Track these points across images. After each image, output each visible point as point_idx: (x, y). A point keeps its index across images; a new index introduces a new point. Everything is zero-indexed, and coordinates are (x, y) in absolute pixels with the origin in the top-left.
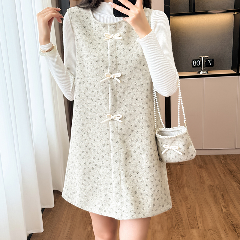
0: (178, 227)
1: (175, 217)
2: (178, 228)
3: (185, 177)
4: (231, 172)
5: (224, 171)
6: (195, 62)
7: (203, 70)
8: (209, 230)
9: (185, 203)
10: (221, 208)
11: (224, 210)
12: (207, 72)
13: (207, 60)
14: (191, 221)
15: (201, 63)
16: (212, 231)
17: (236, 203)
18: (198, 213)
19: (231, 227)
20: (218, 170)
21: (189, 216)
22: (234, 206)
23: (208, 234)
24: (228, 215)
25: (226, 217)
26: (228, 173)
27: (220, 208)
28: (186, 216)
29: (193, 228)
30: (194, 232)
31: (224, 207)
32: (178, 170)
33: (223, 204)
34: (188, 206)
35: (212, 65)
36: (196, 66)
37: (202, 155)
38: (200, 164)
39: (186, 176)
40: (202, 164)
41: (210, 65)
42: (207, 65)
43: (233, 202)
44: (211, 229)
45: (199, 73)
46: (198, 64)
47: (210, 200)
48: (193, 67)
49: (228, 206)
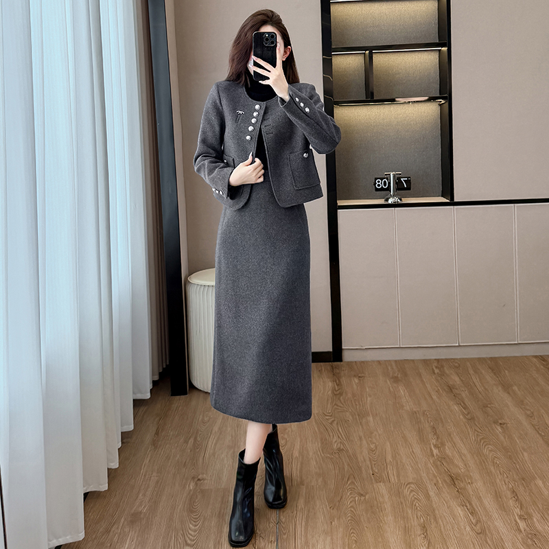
0: (354, 480)
1: (348, 465)
2: (353, 483)
3: (369, 399)
4: (451, 389)
5: (437, 387)
6: (379, 182)
7: (394, 196)
8: (409, 483)
9: (367, 443)
10: (431, 449)
11: (435, 451)
12: (401, 200)
13: (399, 179)
14: (376, 471)
15: (389, 183)
16: (412, 486)
17: (457, 440)
18: (389, 458)
19: (448, 479)
20: (428, 386)
21: (373, 463)
22: (454, 445)
23: (406, 492)
24: (443, 458)
25: (439, 463)
26: (445, 390)
27: (429, 449)
28: (369, 463)
29: (380, 482)
30: (382, 488)
31: (435, 446)
32: (355, 387)
33: (434, 441)
34: (372, 446)
35: (408, 188)
36: (382, 189)
37: (398, 361)
38: (396, 375)
39: (370, 396)
40: (399, 376)
41: (403, 187)
42: (399, 187)
43: (452, 438)
44: (412, 483)
45: (387, 200)
46: (385, 186)
47: (412, 437)
48: (377, 190)
49: (443, 444)
